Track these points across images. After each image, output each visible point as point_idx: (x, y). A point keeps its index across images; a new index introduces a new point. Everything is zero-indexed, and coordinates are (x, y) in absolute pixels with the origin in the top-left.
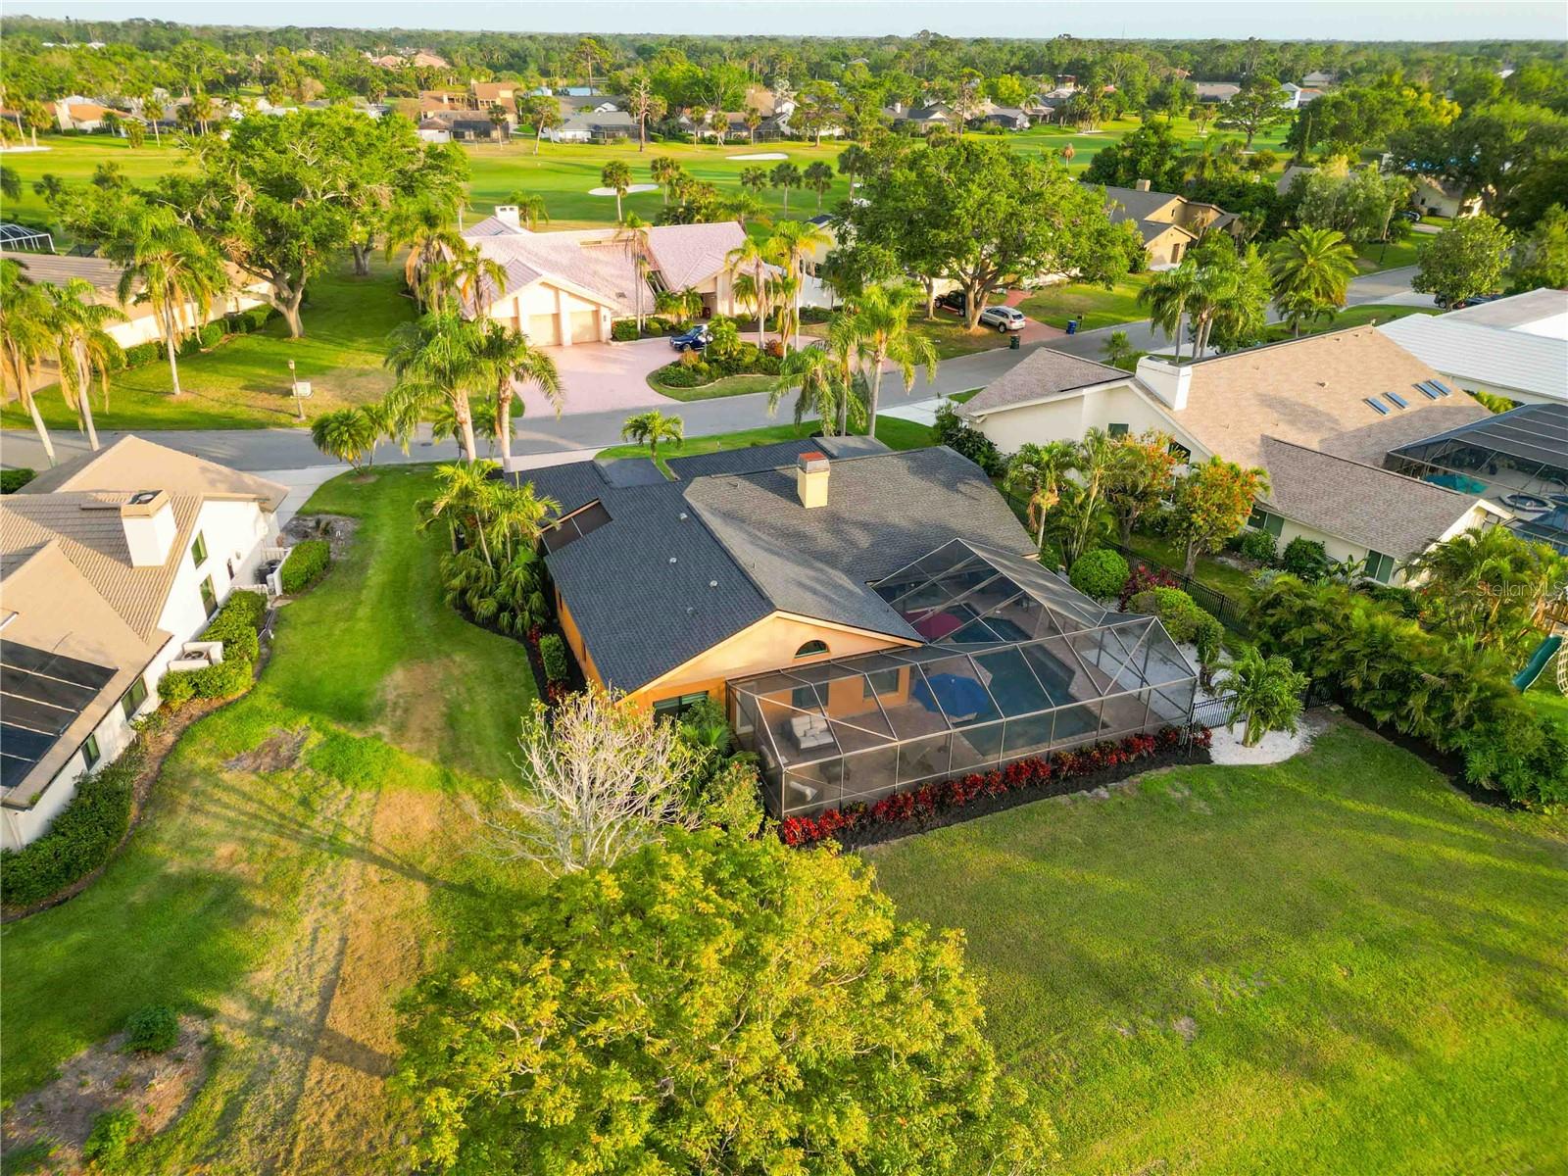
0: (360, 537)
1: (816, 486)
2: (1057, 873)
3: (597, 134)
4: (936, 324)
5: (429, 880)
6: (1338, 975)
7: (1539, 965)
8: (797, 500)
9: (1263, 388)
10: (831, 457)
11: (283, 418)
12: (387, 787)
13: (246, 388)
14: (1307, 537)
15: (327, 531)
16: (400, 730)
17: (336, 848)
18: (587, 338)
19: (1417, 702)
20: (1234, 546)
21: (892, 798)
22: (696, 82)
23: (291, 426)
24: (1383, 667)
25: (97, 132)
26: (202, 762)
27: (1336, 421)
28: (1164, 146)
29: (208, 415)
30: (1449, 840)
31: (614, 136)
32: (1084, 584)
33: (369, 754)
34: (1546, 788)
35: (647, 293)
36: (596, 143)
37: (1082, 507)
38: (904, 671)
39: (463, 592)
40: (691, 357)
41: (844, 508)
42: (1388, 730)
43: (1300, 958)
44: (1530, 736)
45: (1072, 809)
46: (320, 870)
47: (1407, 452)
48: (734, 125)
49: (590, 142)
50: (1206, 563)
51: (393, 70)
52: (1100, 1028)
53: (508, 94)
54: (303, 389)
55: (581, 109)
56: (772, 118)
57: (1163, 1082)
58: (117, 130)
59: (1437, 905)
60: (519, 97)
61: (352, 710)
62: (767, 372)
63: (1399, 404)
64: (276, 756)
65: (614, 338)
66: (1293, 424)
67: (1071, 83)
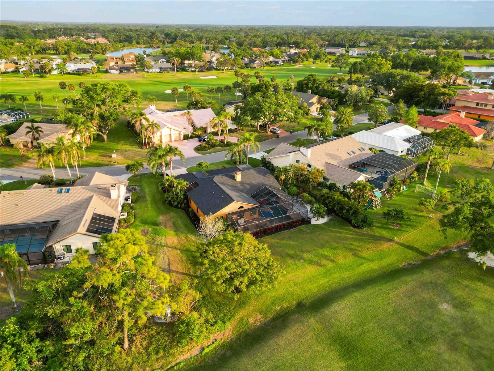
0: (142, 190)
1: (239, 177)
2: (284, 242)
3: (162, 70)
4: (259, 132)
5: (179, 249)
6: (326, 253)
7: (357, 250)
8: (235, 180)
9: (327, 151)
10: (241, 171)
11: (112, 163)
12: (167, 236)
13: (99, 156)
14: (332, 182)
15: (135, 190)
16: (165, 227)
17: (161, 245)
18: (177, 139)
19: (344, 211)
20: (320, 184)
21: (256, 232)
22: (188, 53)
23: (115, 165)
24: (339, 206)
25: (12, 72)
27: (341, 158)
28: (314, 80)
29: (93, 163)
30: (348, 234)
31: (166, 70)
32: (289, 193)
33: (161, 231)
34: (365, 225)
35: (191, 127)
36: (162, 73)
37: (289, 178)
38: (257, 210)
39: (170, 201)
40: (204, 144)
41: (244, 181)
42: (342, 217)
43: (321, 251)
44: (362, 216)
45: (286, 233)
46: (160, 249)
47: (353, 164)
48: (201, 66)
49: (160, 72)
50: (314, 188)
51: (91, 43)
52: (290, 262)
53: (133, 57)
54: (114, 156)
55: (155, 61)
56: (210, 62)
57: (298, 267)
58: (19, 72)
59: (343, 243)
60: (136, 57)
61: (155, 224)
62: (222, 146)
63: (354, 153)
64: (145, 232)
65: (184, 139)
66: (332, 159)
67: (294, 48)
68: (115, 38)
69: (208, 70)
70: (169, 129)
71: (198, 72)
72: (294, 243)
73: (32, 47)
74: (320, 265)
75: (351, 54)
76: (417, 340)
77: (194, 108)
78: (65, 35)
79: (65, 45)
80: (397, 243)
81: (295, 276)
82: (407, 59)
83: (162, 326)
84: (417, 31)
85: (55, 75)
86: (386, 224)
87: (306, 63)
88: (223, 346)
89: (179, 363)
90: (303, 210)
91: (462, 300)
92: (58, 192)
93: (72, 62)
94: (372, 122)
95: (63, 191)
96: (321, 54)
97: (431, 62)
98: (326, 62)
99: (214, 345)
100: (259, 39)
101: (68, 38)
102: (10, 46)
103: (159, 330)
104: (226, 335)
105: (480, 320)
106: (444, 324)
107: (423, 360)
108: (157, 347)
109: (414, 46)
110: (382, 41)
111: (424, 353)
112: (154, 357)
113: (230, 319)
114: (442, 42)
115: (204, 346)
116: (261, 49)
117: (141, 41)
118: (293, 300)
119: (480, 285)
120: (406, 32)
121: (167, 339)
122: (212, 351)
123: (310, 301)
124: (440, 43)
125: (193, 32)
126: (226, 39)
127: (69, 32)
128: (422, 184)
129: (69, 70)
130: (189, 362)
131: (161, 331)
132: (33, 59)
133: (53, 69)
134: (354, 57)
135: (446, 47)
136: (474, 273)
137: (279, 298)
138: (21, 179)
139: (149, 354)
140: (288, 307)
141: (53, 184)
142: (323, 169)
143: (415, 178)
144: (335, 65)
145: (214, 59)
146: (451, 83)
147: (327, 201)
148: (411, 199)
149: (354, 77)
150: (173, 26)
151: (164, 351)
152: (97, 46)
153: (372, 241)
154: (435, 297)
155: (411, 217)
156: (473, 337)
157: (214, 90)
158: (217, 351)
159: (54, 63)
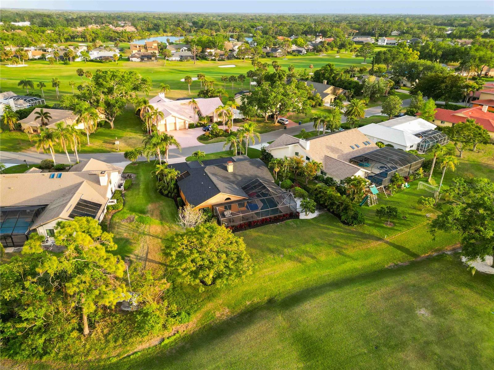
0: (137, 178)
1: (230, 168)
3: (182, 58)
4: (267, 123)
5: (161, 238)
8: (227, 171)
10: (234, 161)
11: (114, 150)
12: (151, 224)
13: (104, 142)
14: (329, 176)
15: (130, 177)
16: (152, 215)
17: (144, 234)
18: (182, 128)
20: (317, 178)
22: (210, 41)
23: (116, 152)
26: (117, 221)
27: (342, 151)
30: (335, 230)
31: (187, 59)
32: (282, 187)
33: (147, 219)
36: (182, 61)
37: (284, 171)
38: (245, 203)
39: (161, 189)
40: (207, 133)
41: (236, 172)
43: (303, 247)
44: (353, 213)
45: (272, 226)
46: (142, 237)
47: (355, 158)
48: (221, 55)
49: (180, 61)
50: (311, 182)
51: (119, 31)
52: (268, 256)
53: (156, 45)
54: (117, 143)
55: (177, 49)
56: (232, 51)
57: (276, 263)
58: (45, 58)
59: (329, 240)
60: (159, 45)
61: (142, 212)
62: (225, 136)
63: (358, 147)
64: (130, 220)
65: (189, 128)
66: (332, 152)
67: (321, 37)
68: (143, 26)
69: (229, 58)
70: (174, 118)
71: (218, 60)
72: (278, 237)
73: (62, 34)
74: (300, 262)
75: (380, 43)
76: (385, 345)
77: (205, 97)
78: (96, 23)
79: (93, 32)
80: (387, 242)
81: (271, 270)
82: (437, 49)
83: (127, 315)
84: (456, 20)
85: (78, 62)
86: (378, 222)
87: (330, 52)
88: (184, 338)
89: (136, 353)
90: (292, 204)
91: (443, 306)
92: (50, 176)
93: (97, 50)
94: (385, 115)
95: (55, 176)
96: (347, 43)
97: (462, 52)
98: (351, 51)
99: (175, 337)
100: (285, 28)
101: (97, 26)
102: (41, 34)
103: (123, 318)
104: (189, 327)
105: (457, 328)
106: (418, 330)
107: (387, 366)
108: (117, 335)
109: (449, 36)
110: (415, 30)
111: (389, 360)
112: (112, 344)
113: (196, 311)
114: (481, 30)
115: (164, 336)
116: (287, 39)
117: (168, 30)
118: (265, 296)
119: (467, 291)
120: (444, 21)
121: (128, 328)
122: (172, 342)
123: (282, 297)
124: (478, 32)
125: (221, 20)
126: (253, 27)
127: (100, 21)
128: (427, 181)
129: (92, 57)
130: (146, 352)
131: (125, 319)
132: (61, 47)
133: (77, 56)
134: (383, 47)
135: (485, 36)
136: (464, 278)
137: (251, 293)
138: (25, 163)
139: (107, 341)
140: (258, 303)
141: (53, 169)
142: (321, 162)
143: (420, 174)
144: (359, 54)
145: (236, 48)
146: (482, 75)
147: (319, 196)
148: (411, 197)
149: (376, 67)
150: (203, 15)
151: (124, 339)
152: (124, 34)
153: (360, 239)
154: (415, 302)
155: (407, 216)
156: (446, 346)
157: (228, 79)
158: (176, 343)
159: (80, 51)
